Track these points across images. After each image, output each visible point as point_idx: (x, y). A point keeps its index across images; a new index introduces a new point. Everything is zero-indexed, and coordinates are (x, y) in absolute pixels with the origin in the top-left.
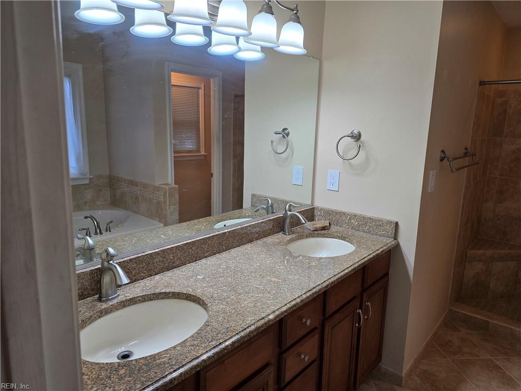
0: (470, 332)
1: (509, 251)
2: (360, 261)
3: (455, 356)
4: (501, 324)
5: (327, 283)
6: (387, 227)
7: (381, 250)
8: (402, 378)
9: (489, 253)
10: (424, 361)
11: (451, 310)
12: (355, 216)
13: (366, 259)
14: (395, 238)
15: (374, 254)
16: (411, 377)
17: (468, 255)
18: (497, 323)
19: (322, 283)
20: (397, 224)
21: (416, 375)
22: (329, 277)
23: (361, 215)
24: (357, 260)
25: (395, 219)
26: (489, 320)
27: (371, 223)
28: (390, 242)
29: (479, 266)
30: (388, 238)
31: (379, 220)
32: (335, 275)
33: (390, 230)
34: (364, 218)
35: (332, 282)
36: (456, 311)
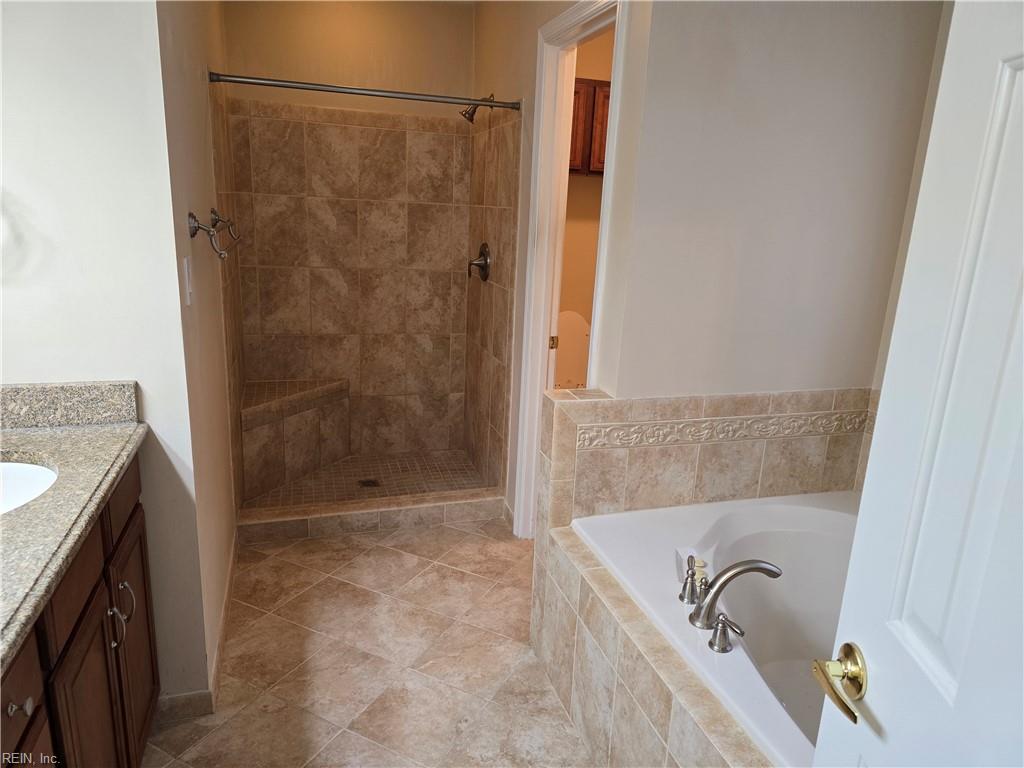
0: (281, 550)
1: (302, 393)
2: (94, 494)
3: (277, 603)
4: (324, 515)
5: (44, 582)
6: (116, 399)
7: (124, 454)
8: (210, 695)
9: (274, 404)
10: (232, 641)
11: (241, 526)
12: (17, 391)
13: (105, 486)
14: (140, 420)
15: (116, 468)
16: (222, 684)
17: (243, 418)
18: (318, 516)
19: (31, 589)
20: (137, 386)
21: (229, 675)
22: (41, 564)
23: (34, 385)
24: (87, 496)
25: (129, 378)
26: (305, 518)
27: (67, 399)
28: (134, 432)
29: (264, 433)
30: (124, 425)
31: (89, 389)
32: (54, 554)
33: (124, 403)
34: (44, 390)
35: (57, 574)
36: (249, 526)
